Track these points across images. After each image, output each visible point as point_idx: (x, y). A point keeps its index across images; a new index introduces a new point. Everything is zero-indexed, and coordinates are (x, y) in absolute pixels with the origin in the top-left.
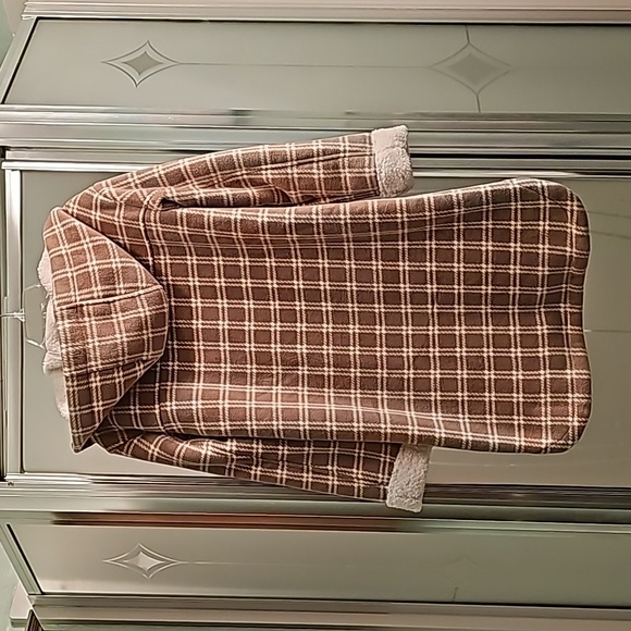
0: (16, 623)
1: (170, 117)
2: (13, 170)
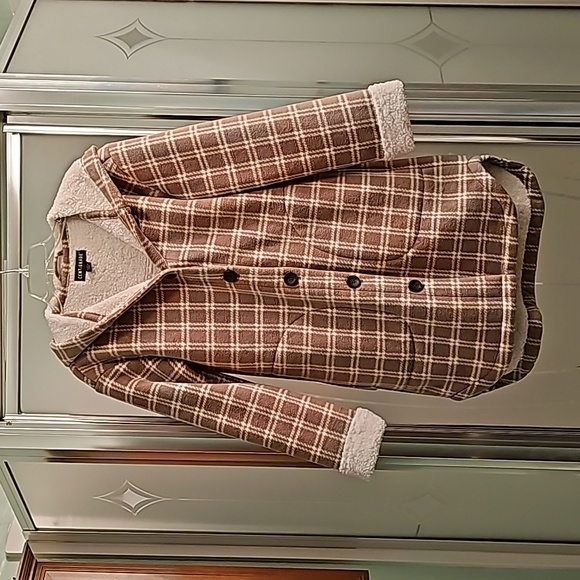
0: (11, 557)
1: (159, 85)
2: (14, 133)
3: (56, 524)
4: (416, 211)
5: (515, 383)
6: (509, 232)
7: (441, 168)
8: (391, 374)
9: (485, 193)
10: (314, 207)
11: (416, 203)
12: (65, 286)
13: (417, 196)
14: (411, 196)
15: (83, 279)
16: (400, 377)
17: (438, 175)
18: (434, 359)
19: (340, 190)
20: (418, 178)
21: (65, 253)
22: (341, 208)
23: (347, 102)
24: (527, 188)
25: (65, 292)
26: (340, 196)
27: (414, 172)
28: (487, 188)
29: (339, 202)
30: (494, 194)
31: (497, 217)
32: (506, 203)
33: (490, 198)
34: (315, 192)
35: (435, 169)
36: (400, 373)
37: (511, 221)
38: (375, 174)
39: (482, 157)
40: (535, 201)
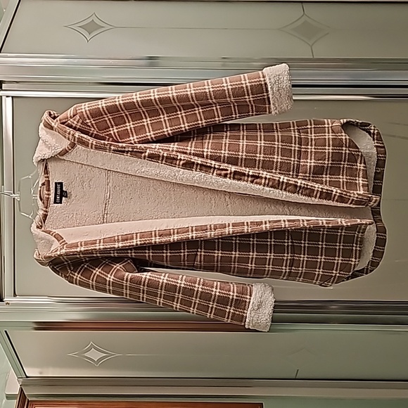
0: (9, 397)
1: (111, 61)
2: (7, 96)
3: (41, 373)
4: (296, 159)
5: (365, 276)
6: (361, 175)
7: (313, 129)
8: (277, 269)
9: (344, 148)
10: (224, 156)
11: (296, 154)
12: (47, 208)
13: (297, 149)
14: (293, 148)
15: (61, 203)
16: (284, 271)
17: (311, 134)
18: (307, 258)
19: (243, 145)
20: (297, 136)
21: (47, 184)
22: (244, 157)
23: (247, 81)
24: (374, 140)
25: (46, 212)
26: (243, 148)
27: (294, 132)
28: (346, 145)
29: (242, 152)
30: (350, 149)
31: (353, 165)
32: (358, 155)
33: (347, 152)
34: (225, 146)
35: (309, 130)
36: (284, 268)
37: (362, 168)
38: (267, 134)
39: (342, 121)
40: (379, 149)
